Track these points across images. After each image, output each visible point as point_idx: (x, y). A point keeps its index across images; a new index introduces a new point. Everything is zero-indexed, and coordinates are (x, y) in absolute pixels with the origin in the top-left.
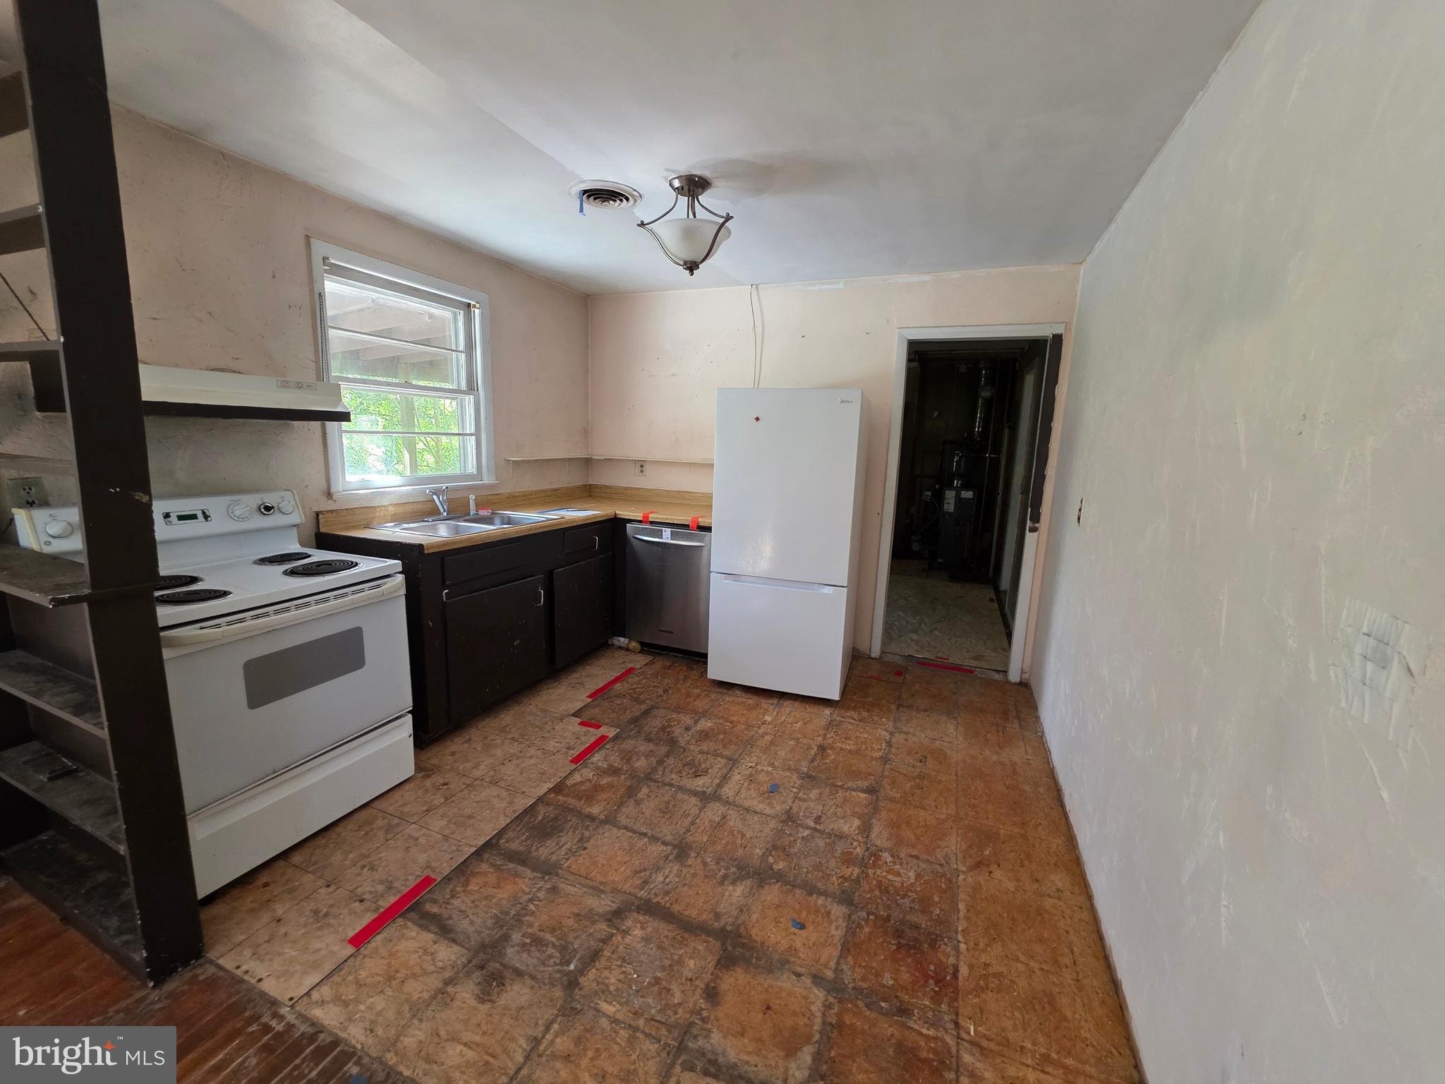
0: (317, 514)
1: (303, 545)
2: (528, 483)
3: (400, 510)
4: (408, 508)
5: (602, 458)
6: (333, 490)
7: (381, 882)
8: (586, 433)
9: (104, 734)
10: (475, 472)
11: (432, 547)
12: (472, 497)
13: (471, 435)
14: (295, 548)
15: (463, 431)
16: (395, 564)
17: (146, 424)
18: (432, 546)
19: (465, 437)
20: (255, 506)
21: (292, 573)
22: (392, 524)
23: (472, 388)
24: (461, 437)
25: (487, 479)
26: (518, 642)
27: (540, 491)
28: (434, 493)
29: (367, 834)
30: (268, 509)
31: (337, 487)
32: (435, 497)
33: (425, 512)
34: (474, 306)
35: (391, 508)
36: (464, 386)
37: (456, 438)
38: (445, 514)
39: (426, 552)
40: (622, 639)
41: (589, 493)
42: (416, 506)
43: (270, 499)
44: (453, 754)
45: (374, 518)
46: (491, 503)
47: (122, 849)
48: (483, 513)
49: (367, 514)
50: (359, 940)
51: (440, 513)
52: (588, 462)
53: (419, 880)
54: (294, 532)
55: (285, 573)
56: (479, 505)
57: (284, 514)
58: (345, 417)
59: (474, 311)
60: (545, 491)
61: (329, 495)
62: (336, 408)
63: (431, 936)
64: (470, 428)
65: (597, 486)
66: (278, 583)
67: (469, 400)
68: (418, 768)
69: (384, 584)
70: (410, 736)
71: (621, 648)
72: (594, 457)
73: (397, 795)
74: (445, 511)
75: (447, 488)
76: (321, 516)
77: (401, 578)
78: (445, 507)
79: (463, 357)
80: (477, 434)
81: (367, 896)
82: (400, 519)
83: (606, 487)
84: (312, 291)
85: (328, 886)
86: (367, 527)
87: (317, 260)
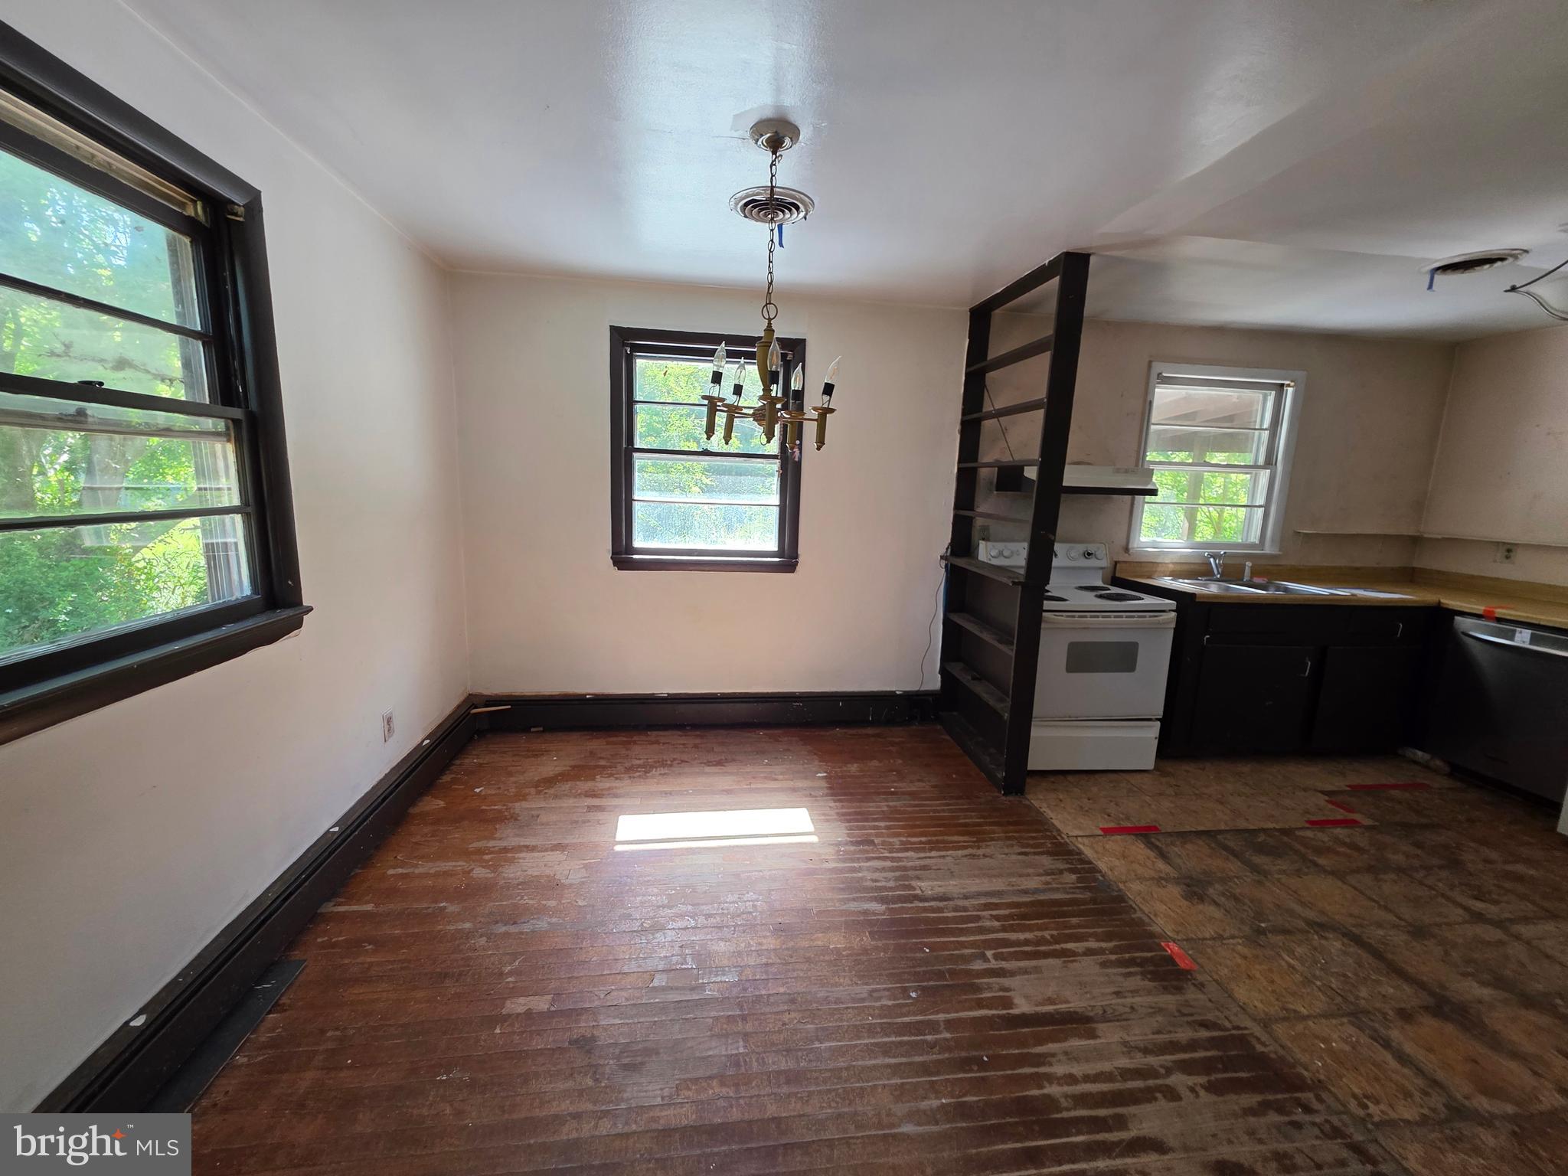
0: (1116, 563)
1: (1104, 583)
2: (1318, 558)
3: (1178, 568)
4: (1186, 567)
5: (1440, 537)
6: (1130, 546)
7: (1123, 814)
8: (1420, 506)
9: (1013, 654)
10: (1257, 542)
11: (1204, 598)
12: (1249, 564)
13: (1260, 506)
14: (1100, 584)
15: (1252, 501)
16: (1171, 604)
17: (1062, 499)
18: (1203, 596)
19: (1253, 508)
20: (1082, 552)
21: (1101, 597)
22: (1170, 578)
23: (1270, 462)
24: (1249, 509)
25: (1268, 549)
26: (1271, 703)
27: (1334, 568)
28: (1212, 556)
29: (1114, 786)
30: (1089, 554)
31: (1134, 545)
32: (1212, 560)
33: (1199, 571)
34: (1288, 385)
35: (1171, 566)
36: (1261, 461)
37: (1244, 509)
38: (1219, 576)
39: (1197, 600)
40: (1420, 753)
41: (1409, 576)
42: (1192, 567)
43: (1092, 548)
44: (1188, 771)
45: (1156, 571)
46: (1267, 570)
47: (1006, 716)
48: (1257, 580)
49: (1151, 566)
50: (1107, 832)
51: (1214, 575)
52: (1415, 542)
53: (1147, 825)
54: (1100, 572)
55: (1096, 596)
56: (1254, 573)
57: (1097, 559)
58: (1153, 492)
59: (1287, 390)
60: (1340, 568)
61: (1127, 549)
62: (1147, 485)
63: (1154, 854)
64: (1261, 500)
65: (1423, 571)
66: (1090, 600)
67: (1264, 476)
68: (1156, 768)
69: (1161, 616)
70: (1156, 738)
71: (1415, 762)
72: (1426, 536)
73: (1139, 776)
74: (1219, 573)
75: (1225, 553)
76: (1118, 565)
77: (1173, 614)
78: (1220, 570)
79: (1266, 435)
80: (1267, 507)
81: (1112, 815)
82: (1176, 575)
83: (1439, 572)
84: (1145, 400)
85: (1089, 800)
86: (1150, 577)
87: (1154, 375)
